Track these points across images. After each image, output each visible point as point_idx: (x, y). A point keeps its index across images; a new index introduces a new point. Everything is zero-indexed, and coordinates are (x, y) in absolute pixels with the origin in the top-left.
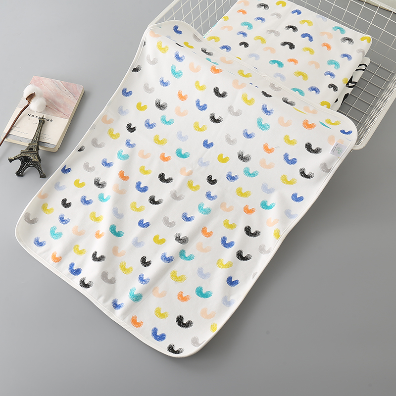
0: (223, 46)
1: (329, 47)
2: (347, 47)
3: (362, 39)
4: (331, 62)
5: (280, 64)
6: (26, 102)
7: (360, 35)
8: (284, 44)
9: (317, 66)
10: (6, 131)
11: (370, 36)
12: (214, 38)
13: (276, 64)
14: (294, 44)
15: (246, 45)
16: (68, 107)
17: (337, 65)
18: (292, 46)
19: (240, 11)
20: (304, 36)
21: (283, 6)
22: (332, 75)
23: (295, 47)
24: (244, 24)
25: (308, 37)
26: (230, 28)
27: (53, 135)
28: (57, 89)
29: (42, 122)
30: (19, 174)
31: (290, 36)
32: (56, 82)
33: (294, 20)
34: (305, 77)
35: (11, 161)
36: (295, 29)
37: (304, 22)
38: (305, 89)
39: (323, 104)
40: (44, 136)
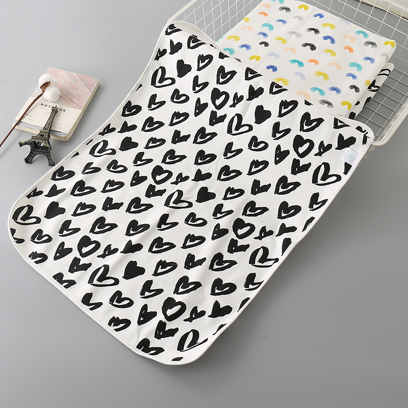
0: (243, 45)
1: (351, 50)
2: (370, 51)
3: (386, 43)
4: (353, 64)
5: (301, 64)
6: (40, 91)
7: (384, 40)
8: (306, 45)
9: (339, 67)
10: (18, 118)
11: (394, 41)
12: (234, 37)
13: (296, 63)
14: (316, 46)
15: (266, 44)
16: (82, 99)
17: (359, 67)
18: (313, 48)
19: (261, 13)
20: (326, 38)
21: (305, 9)
22: (354, 77)
23: (317, 48)
24: (265, 25)
25: (330, 40)
26: (250, 29)
27: (65, 124)
28: (72, 81)
29: (55, 111)
30: (28, 160)
31: (312, 38)
32: (72, 74)
33: (316, 23)
34: (326, 77)
35: (21, 145)
36: (316, 31)
37: (326, 25)
38: (326, 89)
39: (344, 103)
40: (56, 125)
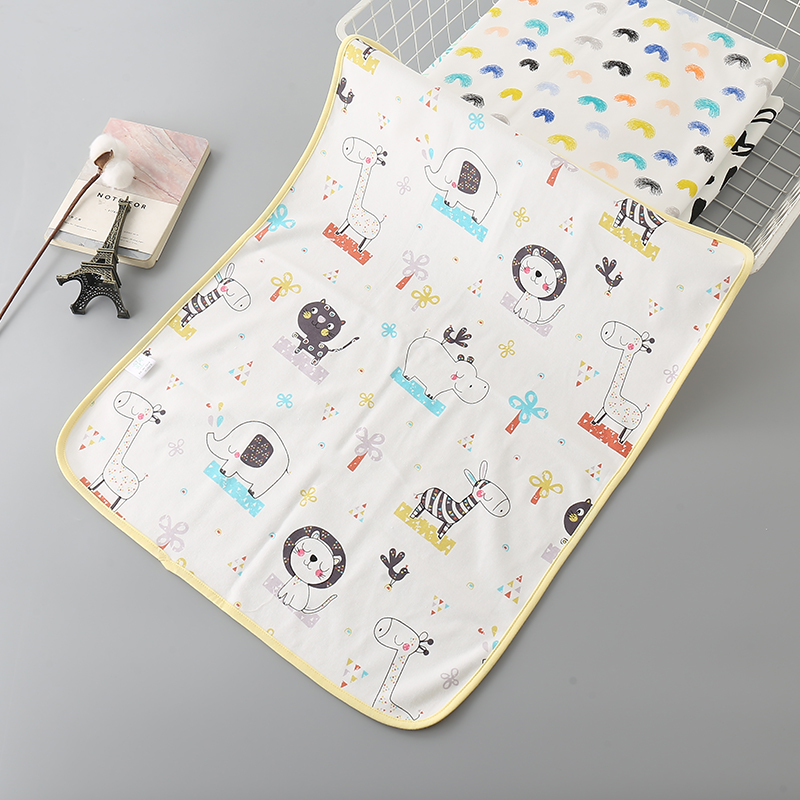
0: (488, 67)
1: (699, 73)
2: (736, 75)
3: (768, 59)
4: (702, 104)
5: (600, 105)
6: (95, 170)
7: (765, 50)
8: (611, 64)
9: (674, 109)
10: (54, 225)
11: (783, 53)
12: (470, 50)
13: (592, 104)
14: (630, 66)
15: (533, 65)
16: (178, 182)
17: (714, 109)
18: (625, 70)
20: (650, 49)
22: (703, 129)
23: (632, 71)
24: (532, 24)
25: (658, 53)
26: (503, 32)
27: (146, 235)
28: (157, 144)
29: (125, 209)
30: (78, 308)
31: (623, 50)
32: (155, 131)
33: (632, 17)
34: (648, 130)
35: (61, 281)
36: (632, 35)
37: (652, 21)
38: (648, 157)
39: (682, 185)
40: (128, 235)
